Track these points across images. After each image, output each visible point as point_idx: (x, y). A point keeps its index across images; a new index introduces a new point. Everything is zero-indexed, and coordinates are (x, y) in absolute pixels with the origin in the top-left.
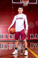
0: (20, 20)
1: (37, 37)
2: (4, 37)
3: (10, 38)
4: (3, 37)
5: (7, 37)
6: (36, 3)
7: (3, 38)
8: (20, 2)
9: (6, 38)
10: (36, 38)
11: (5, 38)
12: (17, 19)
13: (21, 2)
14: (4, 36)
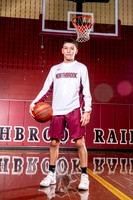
0: (69, 79)
1: (114, 138)
2: (13, 137)
3: (31, 139)
4: (7, 134)
5: (20, 137)
6: (116, 34)
7: (7, 138)
8: (66, 29)
9: (17, 138)
10: (112, 140)
11: (13, 140)
12: (58, 76)
13: (69, 28)
14: (13, 131)
